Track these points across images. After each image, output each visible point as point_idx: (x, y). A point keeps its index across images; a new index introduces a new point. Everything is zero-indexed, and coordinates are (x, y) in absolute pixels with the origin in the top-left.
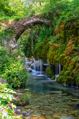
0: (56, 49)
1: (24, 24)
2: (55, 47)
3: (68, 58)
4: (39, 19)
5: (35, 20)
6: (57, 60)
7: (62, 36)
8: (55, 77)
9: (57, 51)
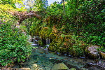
0: (46, 30)
1: (26, 15)
2: (45, 29)
3: (57, 35)
4: (34, 14)
5: (32, 14)
6: (48, 36)
7: (49, 23)
8: (46, 47)
9: (47, 31)
